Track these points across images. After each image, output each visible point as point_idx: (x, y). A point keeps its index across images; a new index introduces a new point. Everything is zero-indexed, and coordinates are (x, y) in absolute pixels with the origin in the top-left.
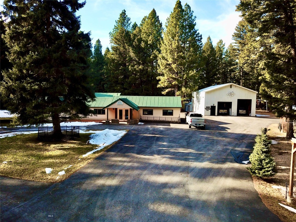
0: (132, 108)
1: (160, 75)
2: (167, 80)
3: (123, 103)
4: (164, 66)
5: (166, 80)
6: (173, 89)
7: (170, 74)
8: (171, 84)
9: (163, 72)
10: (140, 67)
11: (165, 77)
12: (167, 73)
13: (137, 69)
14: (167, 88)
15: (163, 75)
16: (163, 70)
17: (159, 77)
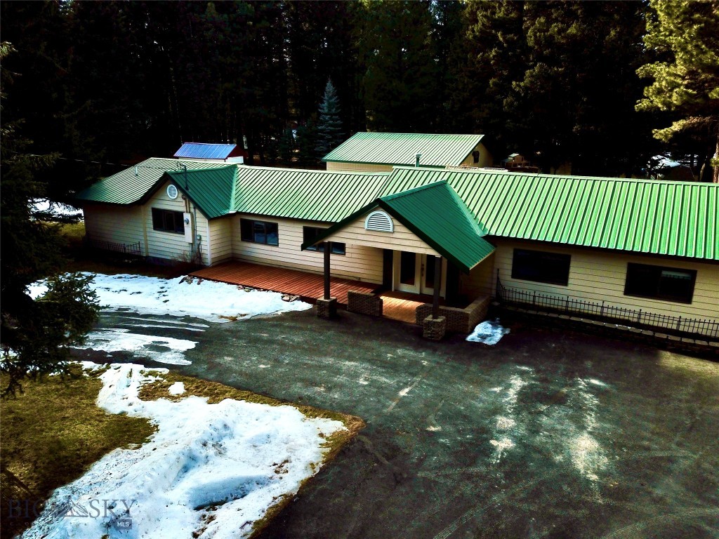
0: (437, 255)
1: (653, 57)
2: (683, 78)
3: (396, 223)
4: (678, 17)
5: (679, 81)
6: (707, 119)
7: (705, 53)
8: (706, 97)
9: (669, 46)
10: (572, 30)
11: (679, 67)
12: (689, 47)
13: (558, 38)
14: (678, 114)
15: (667, 56)
16: (671, 32)
17: (649, 66)
